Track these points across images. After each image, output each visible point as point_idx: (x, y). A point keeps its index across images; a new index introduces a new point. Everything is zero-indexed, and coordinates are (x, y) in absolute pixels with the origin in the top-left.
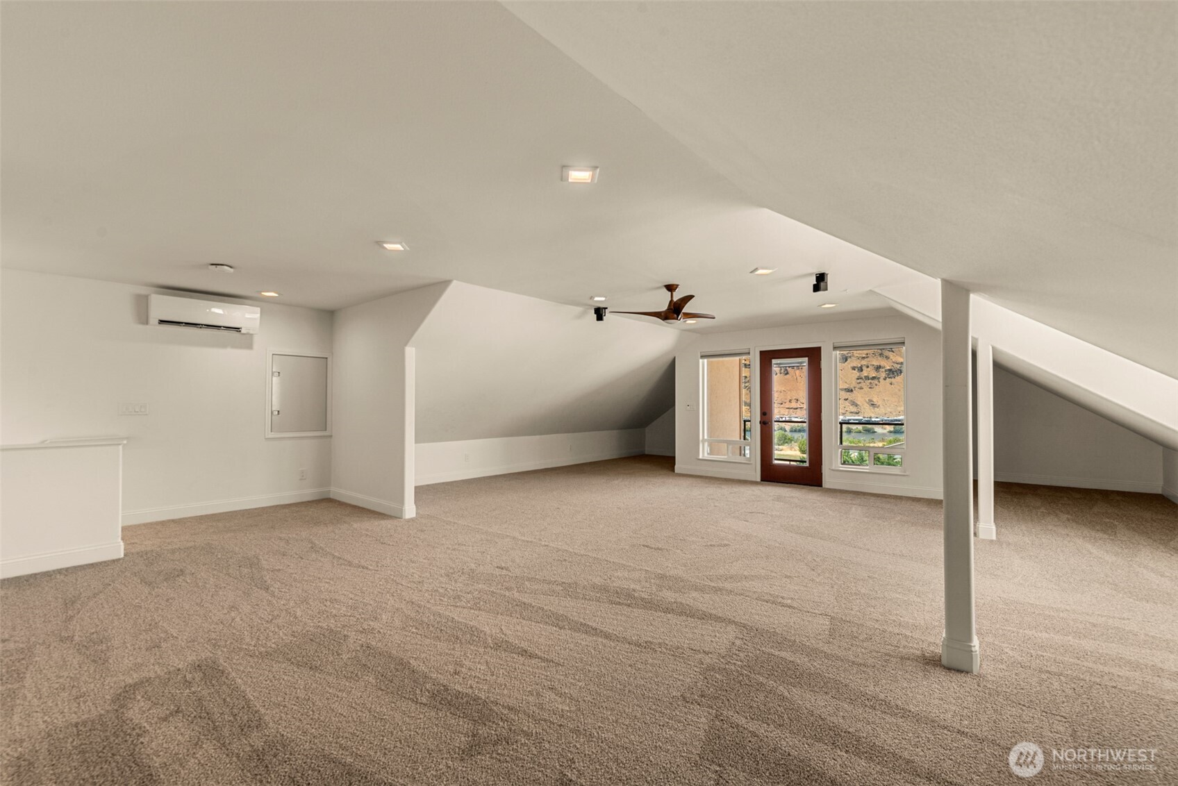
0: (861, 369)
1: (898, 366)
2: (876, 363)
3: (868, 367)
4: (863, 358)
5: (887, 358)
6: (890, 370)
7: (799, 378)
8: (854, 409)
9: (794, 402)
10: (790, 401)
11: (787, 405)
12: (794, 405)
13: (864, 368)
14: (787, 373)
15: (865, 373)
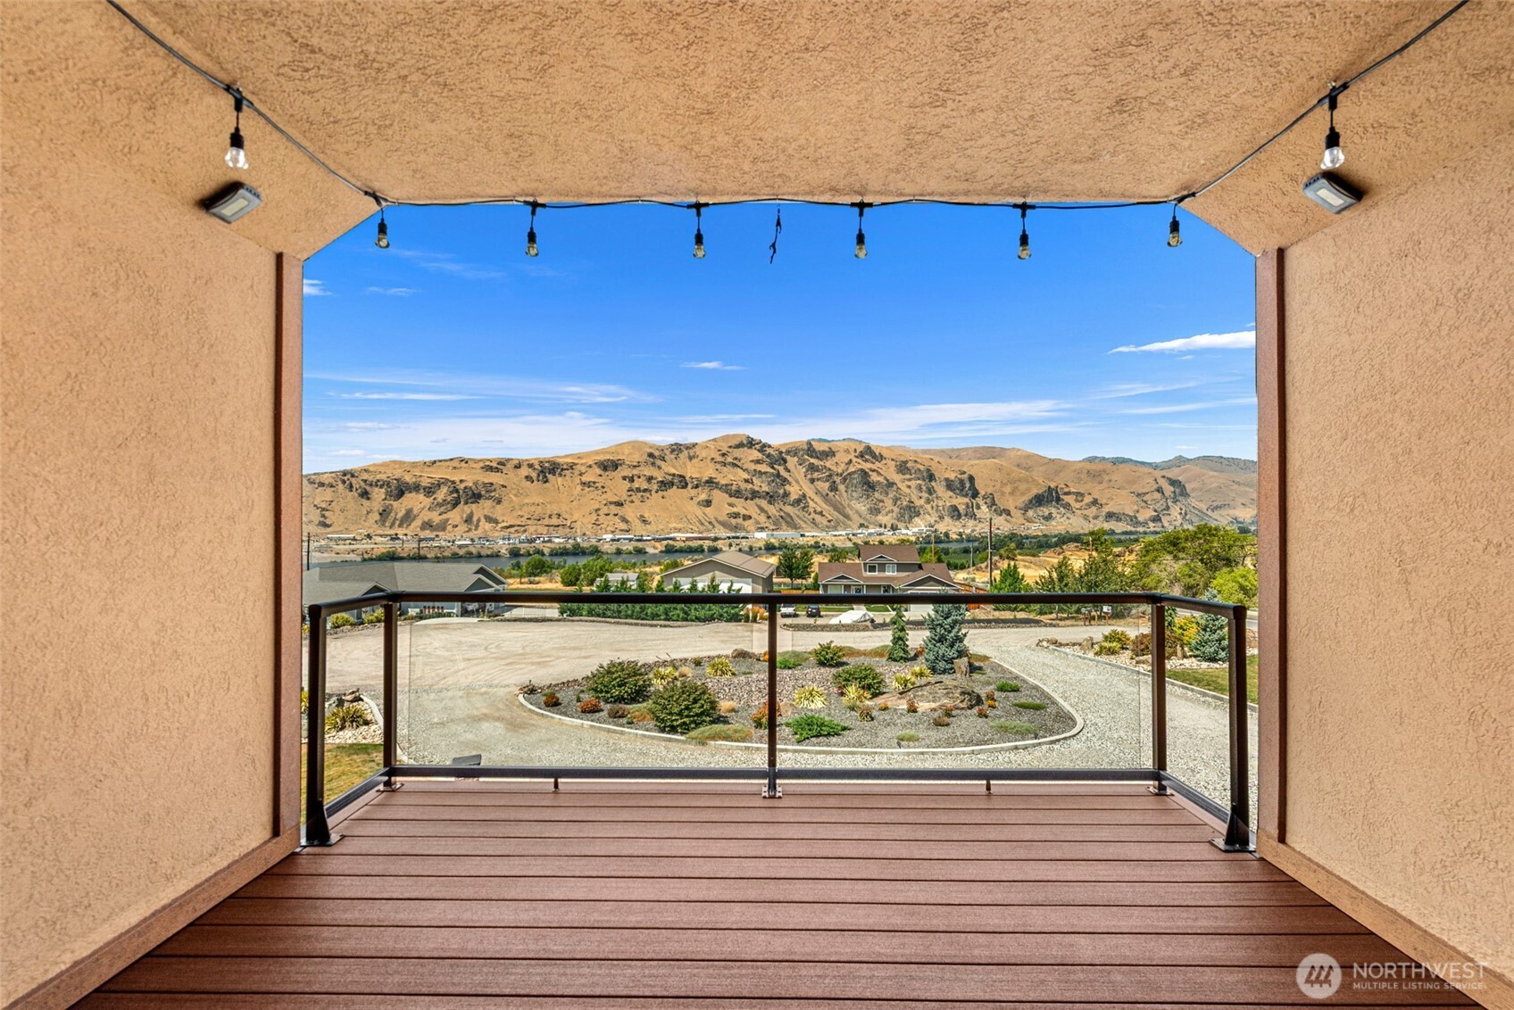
0: (632, 480)
1: (670, 478)
2: (648, 474)
3: (639, 477)
4: (635, 466)
5: (659, 468)
6: (662, 482)
7: (561, 487)
8: (624, 526)
9: (554, 517)
10: (550, 516)
11: (547, 521)
12: (555, 521)
13: (635, 478)
14: (547, 481)
15: (636, 485)
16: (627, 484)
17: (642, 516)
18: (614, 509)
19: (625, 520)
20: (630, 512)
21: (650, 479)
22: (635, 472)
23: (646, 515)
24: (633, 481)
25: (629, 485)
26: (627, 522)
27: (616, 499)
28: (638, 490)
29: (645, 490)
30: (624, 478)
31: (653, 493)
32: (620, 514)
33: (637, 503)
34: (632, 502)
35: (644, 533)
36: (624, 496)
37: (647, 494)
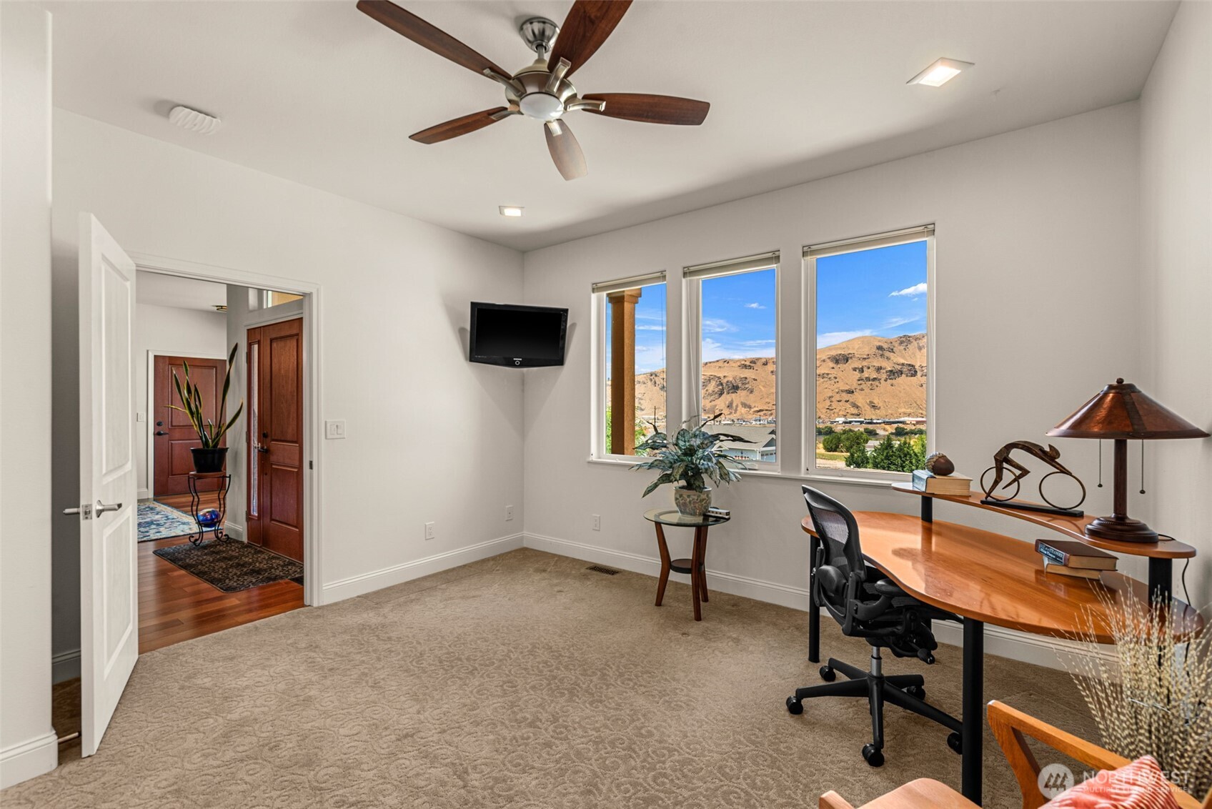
16: (857, 375)
17: (871, 402)
18: (845, 396)
19: (855, 406)
20: (859, 398)
21: (879, 369)
22: (865, 363)
23: (875, 402)
24: (863, 372)
25: (859, 375)
26: (858, 407)
27: (847, 388)
28: (868, 379)
29: (874, 379)
30: (855, 369)
31: (882, 381)
32: (851, 400)
33: (867, 390)
34: (862, 390)
35: (874, 417)
36: (853, 384)
37: (876, 383)
